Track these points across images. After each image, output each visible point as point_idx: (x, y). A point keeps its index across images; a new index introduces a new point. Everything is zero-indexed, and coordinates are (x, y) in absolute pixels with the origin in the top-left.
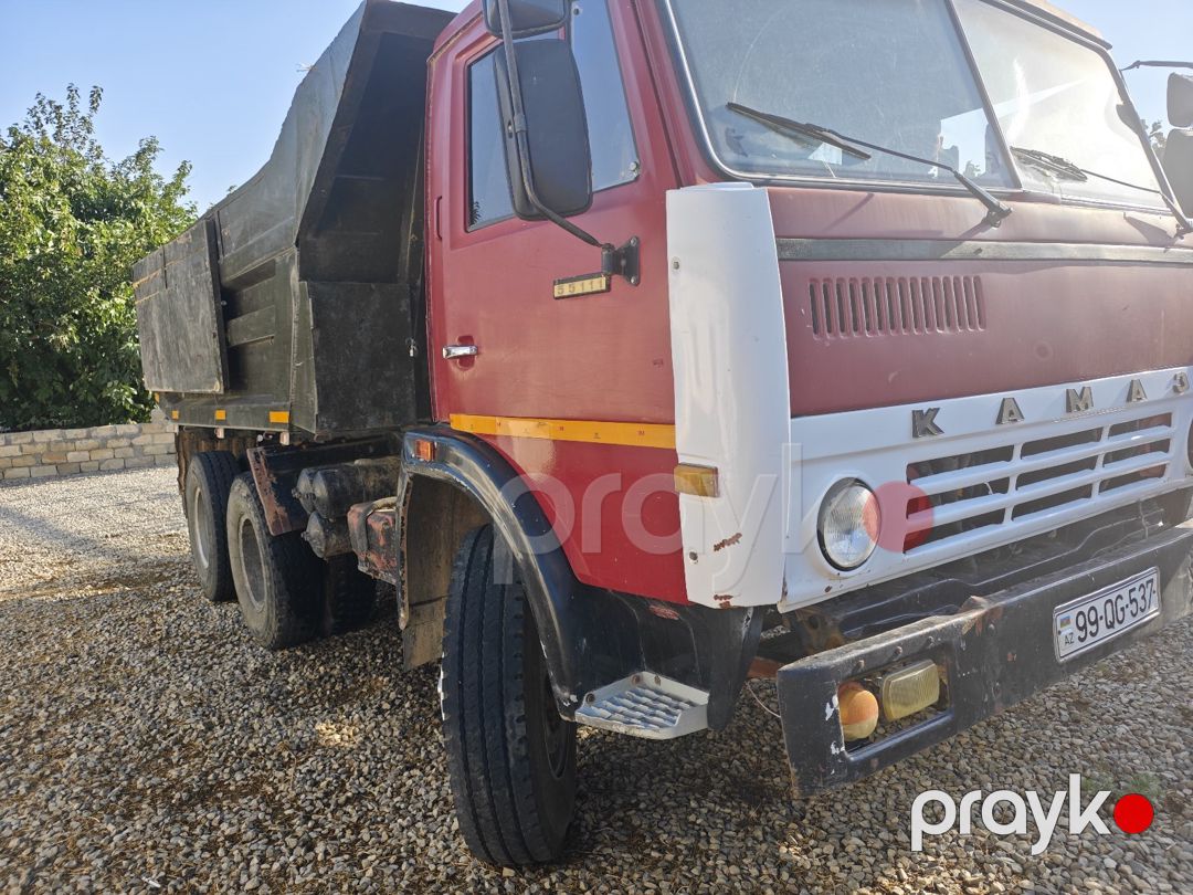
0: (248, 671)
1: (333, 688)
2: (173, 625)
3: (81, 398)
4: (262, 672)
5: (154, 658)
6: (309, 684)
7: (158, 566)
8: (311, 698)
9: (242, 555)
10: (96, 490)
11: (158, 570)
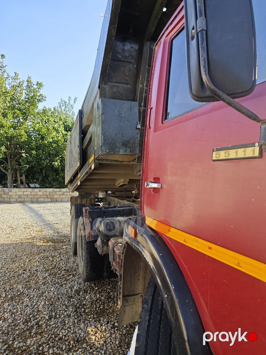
0: (73, 291)
1: (100, 307)
2: (58, 263)
3: (60, 180)
4: (78, 292)
5: (47, 277)
6: (92, 302)
7: (64, 237)
8: (91, 310)
9: (80, 243)
10: (58, 207)
11: (63, 238)
